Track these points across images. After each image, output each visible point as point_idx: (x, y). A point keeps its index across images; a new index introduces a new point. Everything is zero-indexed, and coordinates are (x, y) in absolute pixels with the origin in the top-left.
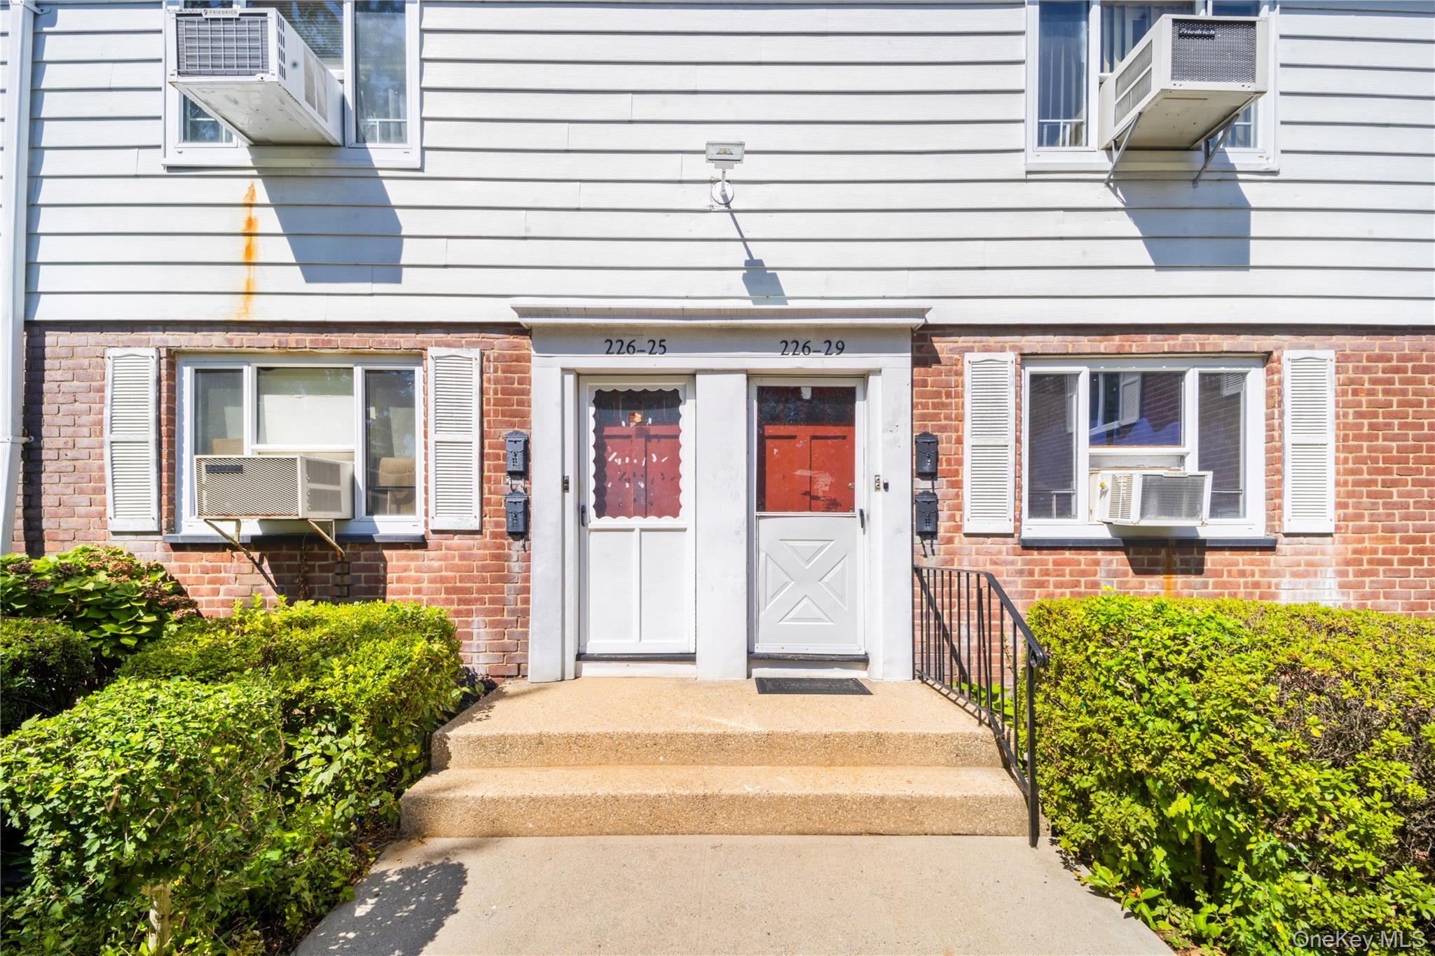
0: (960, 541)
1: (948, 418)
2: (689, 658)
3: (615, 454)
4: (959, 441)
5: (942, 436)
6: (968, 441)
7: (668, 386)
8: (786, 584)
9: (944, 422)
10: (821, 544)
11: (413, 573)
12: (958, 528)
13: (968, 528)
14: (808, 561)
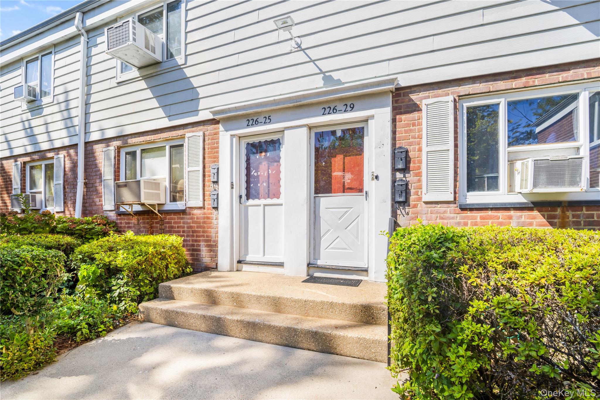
0: (422, 206)
1: (414, 137)
2: (281, 265)
3: (254, 171)
4: (420, 150)
5: (410, 148)
6: (425, 149)
7: (275, 137)
8: (329, 230)
9: (411, 140)
10: (346, 210)
11: (182, 225)
12: (420, 199)
13: (425, 198)
14: (340, 219)
